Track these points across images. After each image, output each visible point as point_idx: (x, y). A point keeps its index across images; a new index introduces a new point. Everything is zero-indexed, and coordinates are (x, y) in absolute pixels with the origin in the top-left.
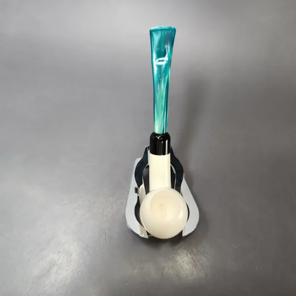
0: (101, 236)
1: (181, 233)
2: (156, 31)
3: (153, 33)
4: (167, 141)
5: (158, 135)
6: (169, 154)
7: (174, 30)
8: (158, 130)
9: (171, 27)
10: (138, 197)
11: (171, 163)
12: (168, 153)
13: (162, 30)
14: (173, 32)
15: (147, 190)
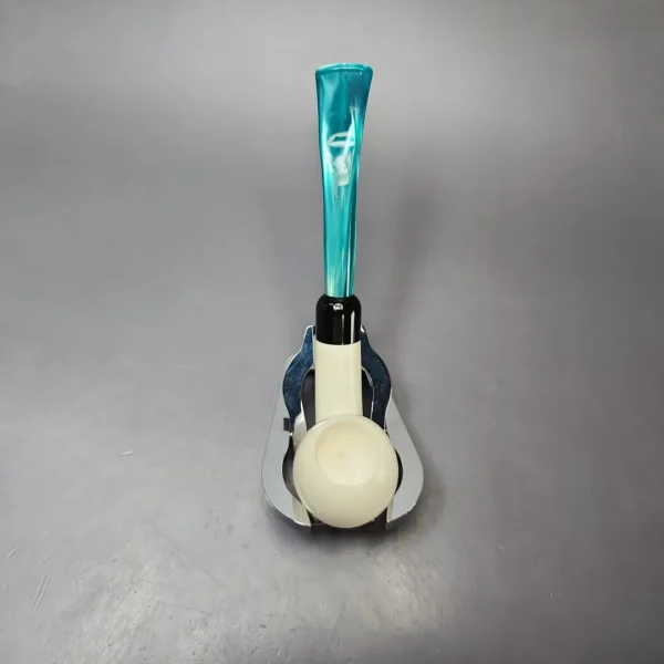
1: (384, 514)
2: (328, 72)
3: (322, 78)
4: (353, 315)
5: (334, 300)
6: (359, 343)
7: (369, 72)
8: (331, 293)
9: (360, 66)
10: (291, 439)
11: (364, 363)
12: (356, 341)
13: (341, 71)
14: (366, 77)
15: (311, 422)
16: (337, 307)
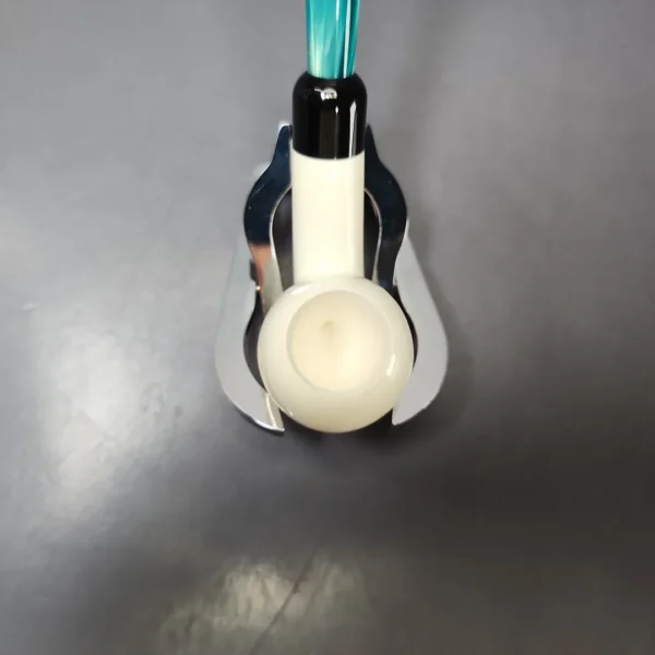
0: (146, 409)
4: (353, 108)
5: (322, 83)
6: (362, 156)
8: (318, 70)
10: (258, 296)
11: (368, 183)
12: (358, 152)
16: (327, 94)
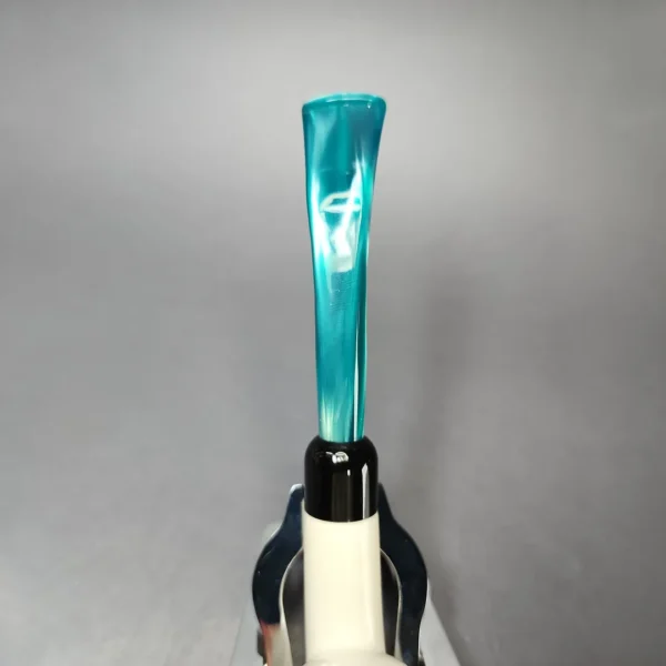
2: (321, 106)
3: (312, 114)
4: (365, 469)
5: (334, 447)
6: (376, 517)
7: (380, 105)
8: (329, 434)
9: (368, 96)
11: (383, 545)
12: (371, 514)
13: (339, 103)
14: (378, 111)
16: (338, 458)
